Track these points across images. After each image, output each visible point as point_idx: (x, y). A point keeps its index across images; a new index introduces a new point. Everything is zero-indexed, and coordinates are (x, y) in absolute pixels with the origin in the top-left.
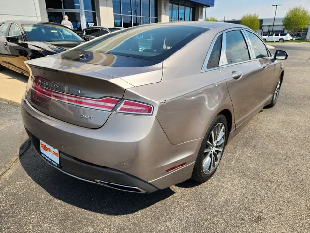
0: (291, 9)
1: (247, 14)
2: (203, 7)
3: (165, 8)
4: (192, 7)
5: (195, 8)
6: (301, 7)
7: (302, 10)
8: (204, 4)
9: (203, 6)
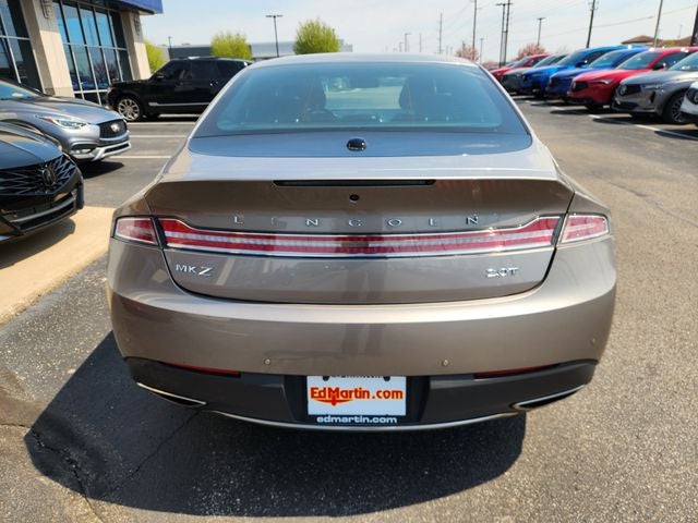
0: (304, 24)
1: (221, 32)
2: (138, 14)
3: (45, 13)
4: (112, 14)
5: (118, 15)
6: (320, 21)
7: (321, 26)
8: (141, 6)
9: (136, 10)
